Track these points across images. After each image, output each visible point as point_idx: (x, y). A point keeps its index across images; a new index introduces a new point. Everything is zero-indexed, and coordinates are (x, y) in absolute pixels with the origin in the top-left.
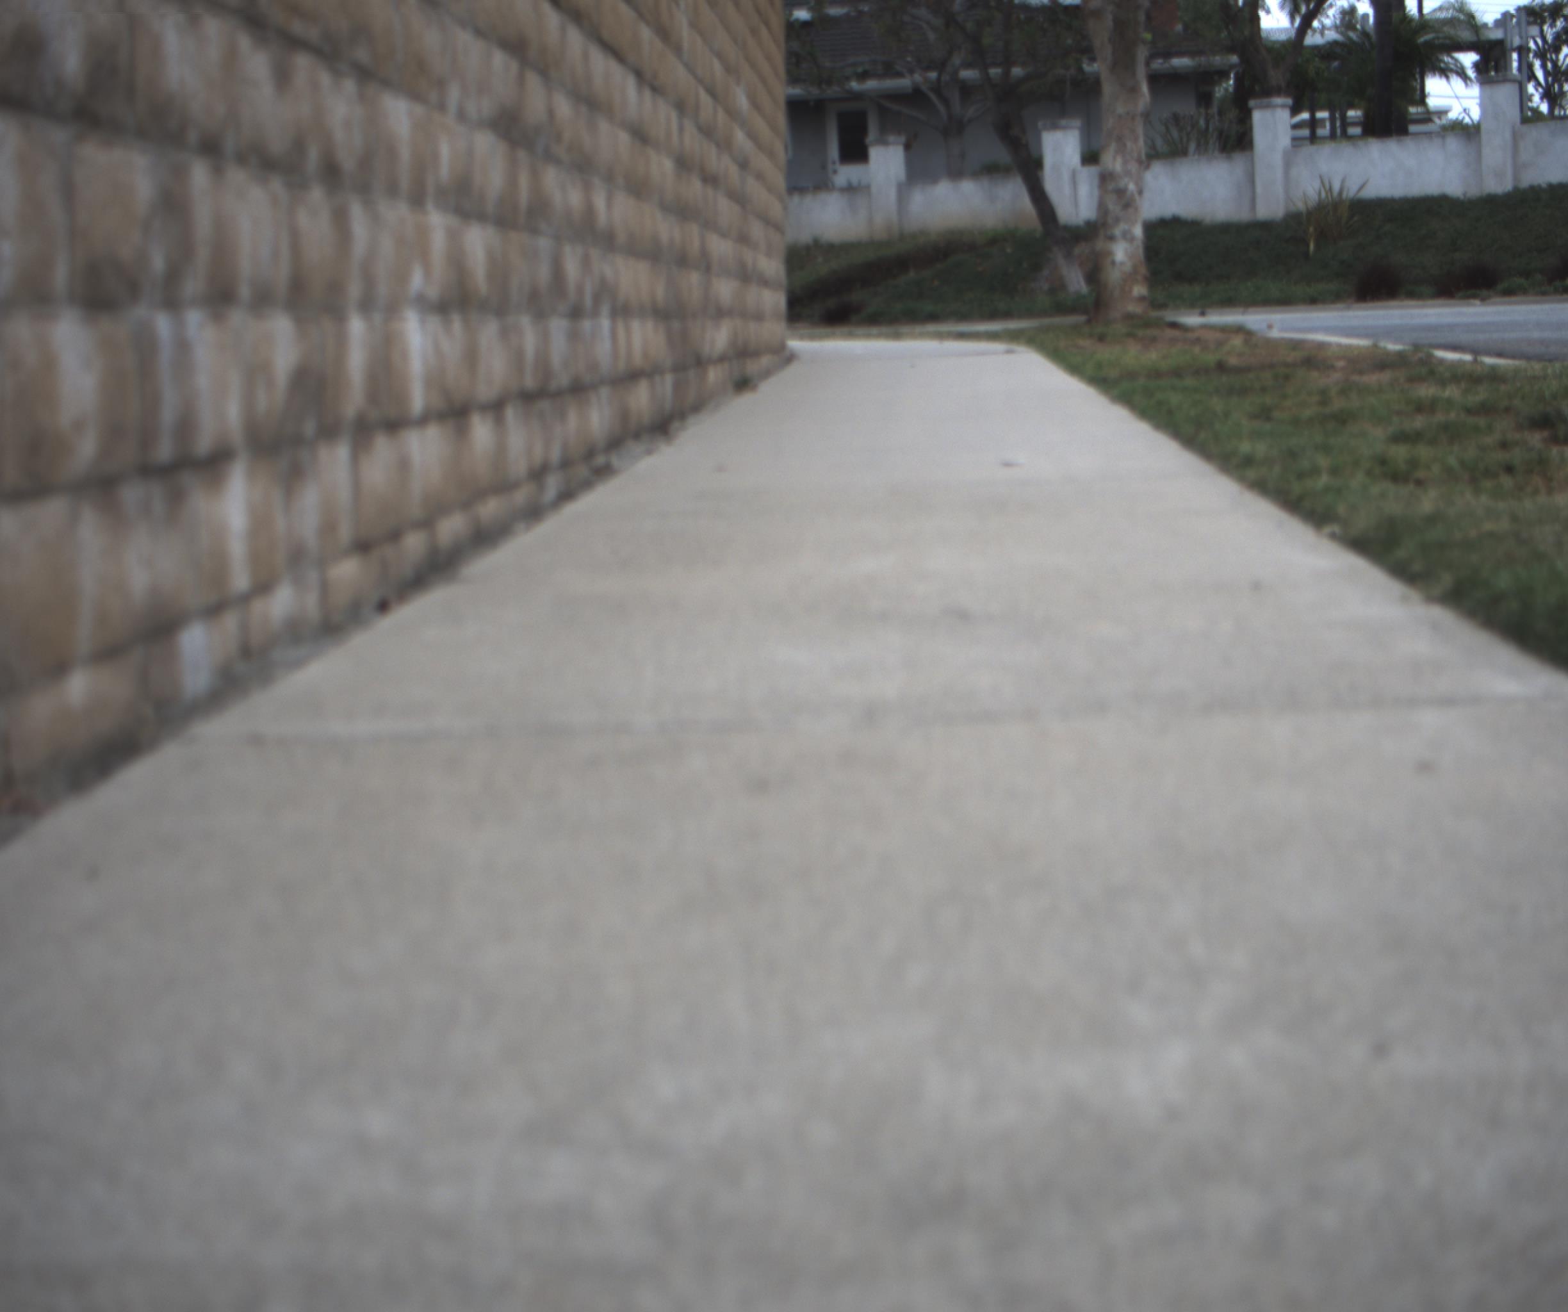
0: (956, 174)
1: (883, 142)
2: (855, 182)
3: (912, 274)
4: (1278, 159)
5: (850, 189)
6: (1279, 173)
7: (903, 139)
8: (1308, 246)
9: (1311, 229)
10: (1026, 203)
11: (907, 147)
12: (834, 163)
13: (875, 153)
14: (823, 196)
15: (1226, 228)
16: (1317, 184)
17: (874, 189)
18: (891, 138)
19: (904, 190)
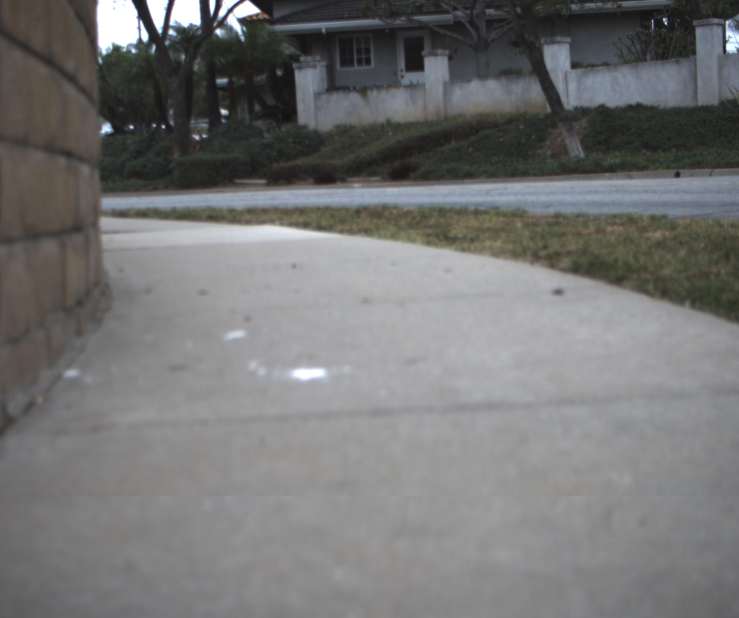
0: (483, 76)
1: (433, 54)
2: (415, 82)
3: (453, 144)
4: (713, 62)
5: (411, 86)
6: (715, 73)
7: (447, 52)
10: (539, 93)
11: (450, 58)
12: (402, 71)
13: (428, 62)
14: (393, 91)
15: (677, 111)
17: (427, 86)
18: (439, 51)
19: (448, 87)
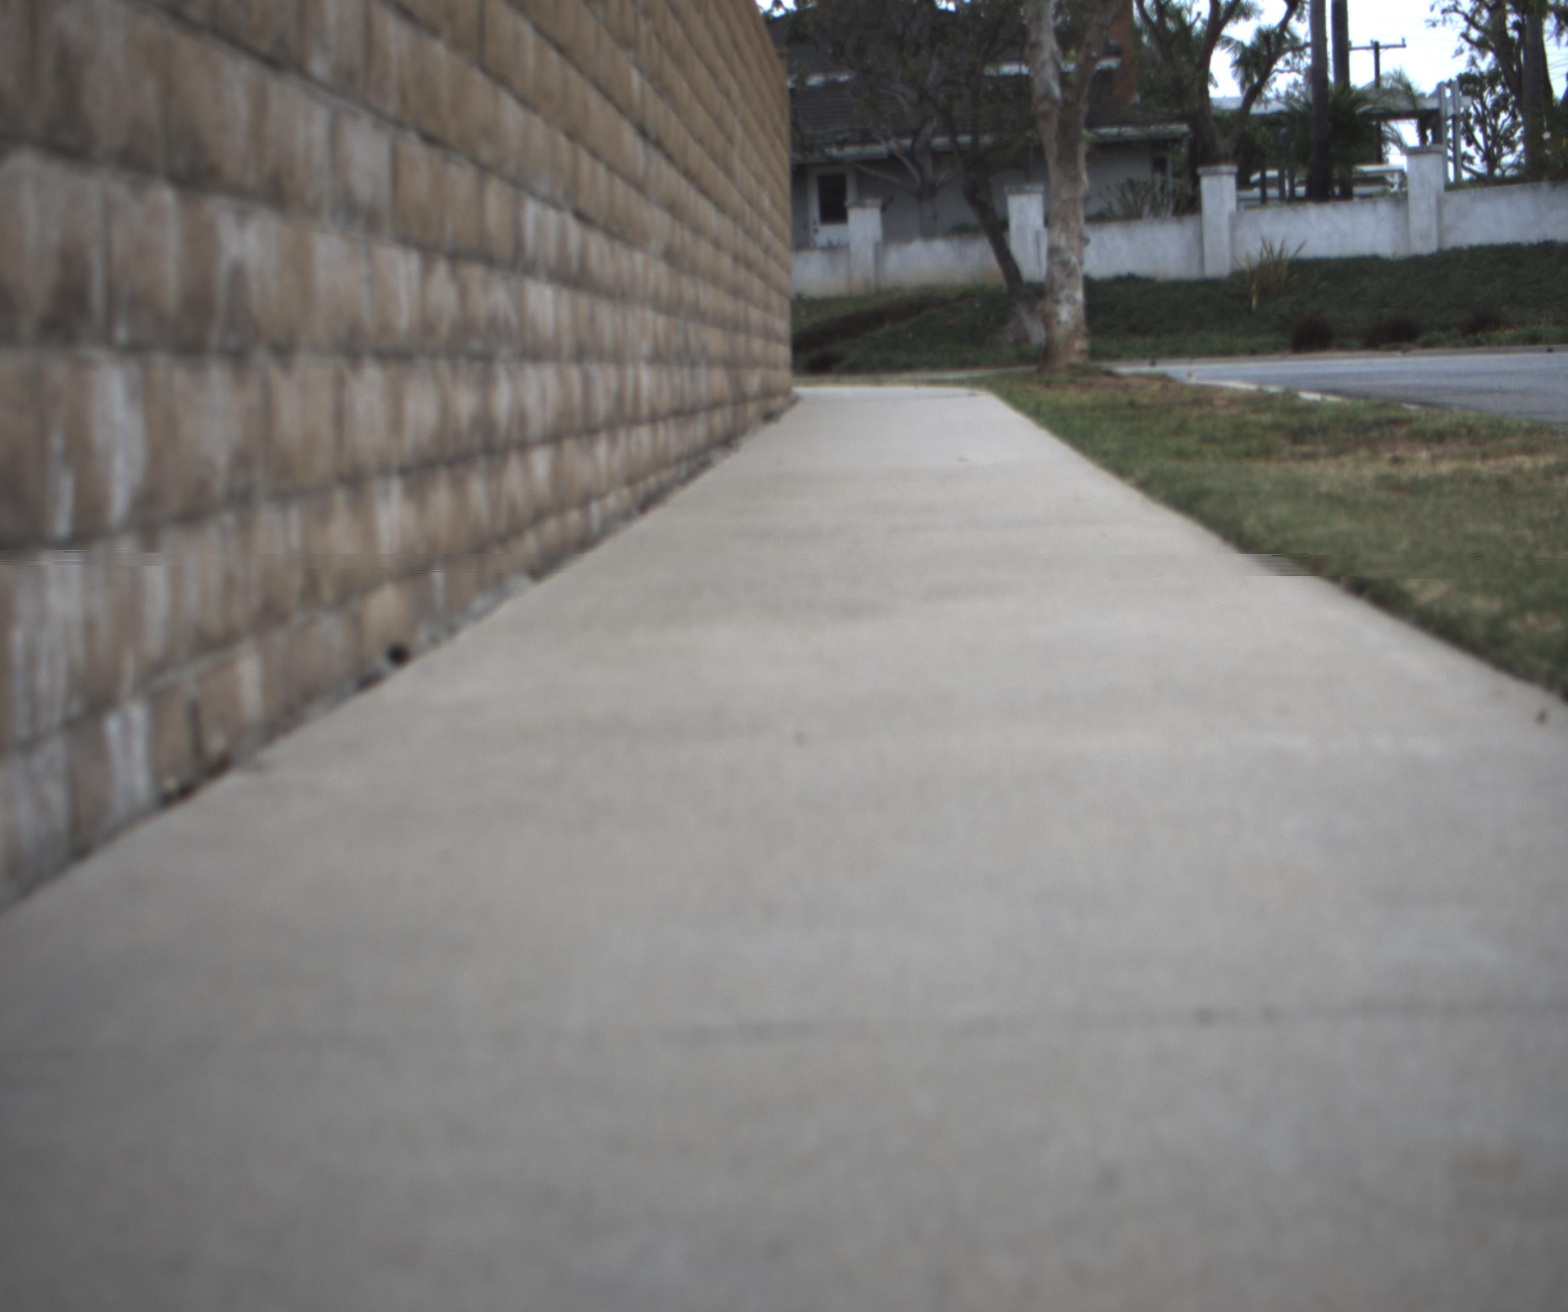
0: (928, 234)
1: (861, 204)
2: (835, 242)
3: (888, 327)
4: (1224, 222)
5: (831, 248)
6: (1225, 236)
7: (879, 202)
8: (1251, 301)
9: (1254, 287)
10: (992, 261)
11: (884, 209)
12: (815, 223)
13: (854, 215)
14: (805, 255)
15: (1176, 285)
16: (1259, 245)
17: (853, 248)
18: (869, 201)
19: (880, 249)
